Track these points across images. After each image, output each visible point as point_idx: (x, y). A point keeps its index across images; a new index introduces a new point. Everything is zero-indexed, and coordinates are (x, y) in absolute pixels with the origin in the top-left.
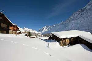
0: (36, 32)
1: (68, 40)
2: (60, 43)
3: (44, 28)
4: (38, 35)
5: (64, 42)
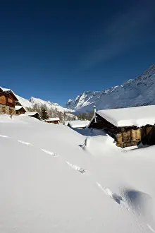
0: (61, 109)
1: (138, 132)
2: (116, 140)
3: (79, 99)
4: (65, 115)
5: (128, 137)
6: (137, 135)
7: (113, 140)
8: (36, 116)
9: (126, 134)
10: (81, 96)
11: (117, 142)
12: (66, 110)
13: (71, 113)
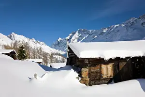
0: (47, 49)
1: (110, 67)
3: (71, 38)
4: (52, 57)
5: (97, 72)
6: (107, 71)
7: (77, 75)
8: (12, 55)
9: (94, 70)
10: (74, 34)
11: (82, 77)
12: (54, 50)
13: (59, 55)
